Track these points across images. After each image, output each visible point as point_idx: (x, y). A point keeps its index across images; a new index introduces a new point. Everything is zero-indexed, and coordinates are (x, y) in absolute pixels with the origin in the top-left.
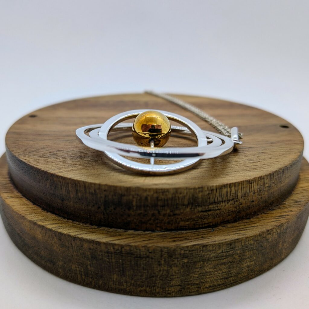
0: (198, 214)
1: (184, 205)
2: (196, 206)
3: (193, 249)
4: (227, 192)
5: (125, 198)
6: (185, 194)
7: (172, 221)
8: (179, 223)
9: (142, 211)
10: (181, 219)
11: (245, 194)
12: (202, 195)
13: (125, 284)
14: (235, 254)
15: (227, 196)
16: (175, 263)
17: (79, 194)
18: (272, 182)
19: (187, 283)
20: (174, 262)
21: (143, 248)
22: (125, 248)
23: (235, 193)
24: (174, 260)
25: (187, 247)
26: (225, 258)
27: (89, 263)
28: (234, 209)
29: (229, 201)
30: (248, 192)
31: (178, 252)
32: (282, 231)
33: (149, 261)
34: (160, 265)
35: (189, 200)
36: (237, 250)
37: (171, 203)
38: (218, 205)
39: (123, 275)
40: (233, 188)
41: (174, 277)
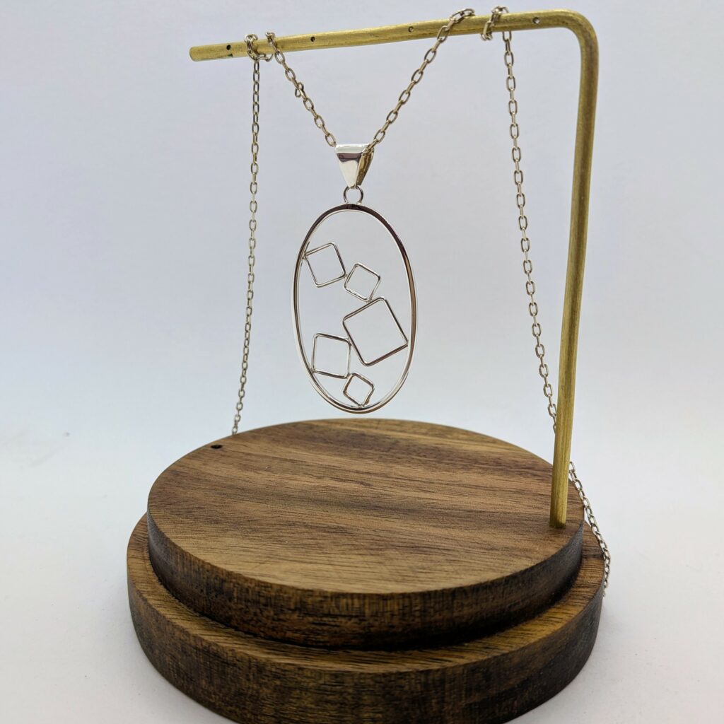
0: (308, 626)
1: (289, 609)
2: (305, 614)
3: (286, 668)
4: (347, 605)
5: (226, 585)
6: (291, 596)
7: (277, 627)
8: (285, 633)
9: (243, 607)
10: (288, 627)
11: (377, 613)
12: (312, 601)
13: (213, 696)
14: (345, 692)
15: (347, 609)
16: (265, 683)
17: (185, 569)
18: (428, 605)
19: (282, 715)
20: (264, 681)
21: (231, 652)
22: (213, 647)
23: (360, 608)
24: (264, 677)
25: (279, 664)
26: (331, 695)
27: (180, 657)
28: (361, 631)
29: (351, 617)
30: (381, 610)
31: (268, 668)
32: (430, 682)
33: (236, 671)
34: (249, 680)
35: (296, 603)
36: (347, 687)
37: (275, 603)
38: (335, 620)
39: (211, 683)
40: (356, 601)
41: (266, 702)
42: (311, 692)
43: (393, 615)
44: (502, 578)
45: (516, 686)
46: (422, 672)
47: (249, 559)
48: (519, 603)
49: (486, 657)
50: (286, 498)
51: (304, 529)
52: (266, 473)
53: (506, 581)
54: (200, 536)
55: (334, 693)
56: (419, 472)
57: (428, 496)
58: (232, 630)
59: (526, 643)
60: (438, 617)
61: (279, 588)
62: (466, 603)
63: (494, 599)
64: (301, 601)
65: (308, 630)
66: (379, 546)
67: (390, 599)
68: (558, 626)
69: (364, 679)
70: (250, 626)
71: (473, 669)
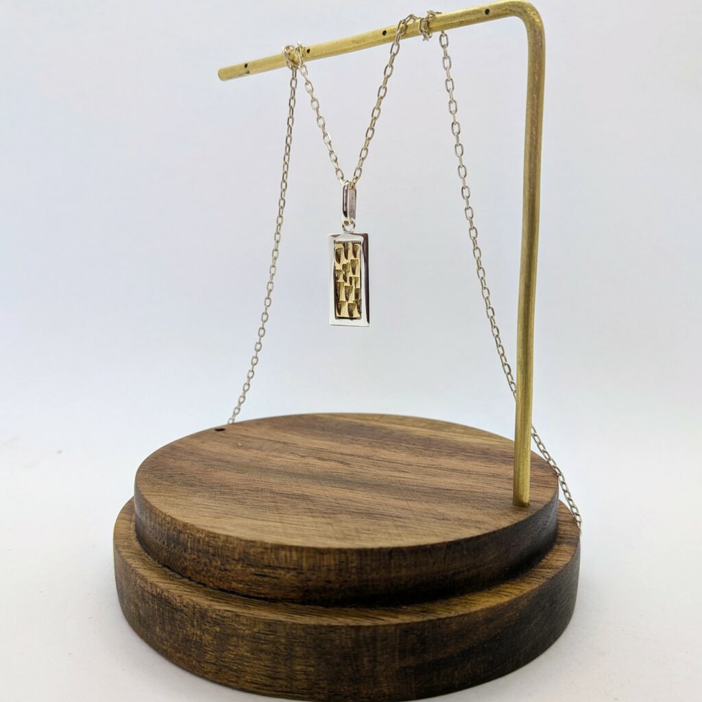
0: (251, 577)
1: (234, 560)
2: (248, 565)
3: (225, 615)
4: (286, 556)
5: (182, 536)
6: (235, 546)
7: (223, 577)
8: (231, 583)
9: (196, 557)
10: (233, 577)
11: (314, 567)
12: (254, 552)
13: (165, 643)
15: (286, 562)
16: (208, 629)
17: (152, 522)
18: (364, 562)
20: (206, 627)
21: (179, 599)
22: (165, 593)
23: (298, 561)
24: (206, 623)
25: (219, 610)
27: (140, 604)
28: (299, 585)
29: (289, 569)
30: (318, 565)
31: (209, 614)
32: (361, 638)
33: (183, 617)
34: (193, 626)
35: (239, 554)
36: (279, 636)
37: (222, 553)
38: (275, 571)
39: (163, 629)
40: (294, 553)
41: (208, 649)
42: (246, 640)
43: (329, 570)
44: (444, 543)
45: (456, 655)
46: (353, 627)
47: (207, 515)
48: (463, 572)
49: (420, 620)
50: (264, 470)
51: (269, 495)
52: (255, 451)
53: (447, 546)
54: (171, 495)
55: (267, 642)
56: (402, 456)
57: (402, 475)
58: (186, 580)
59: (466, 611)
60: (374, 575)
61: (225, 538)
62: (405, 564)
63: (434, 563)
64: (244, 552)
65: (250, 581)
66: (333, 511)
67: (326, 554)
68: (506, 599)
69: (296, 629)
70: (202, 577)
71: (407, 629)
